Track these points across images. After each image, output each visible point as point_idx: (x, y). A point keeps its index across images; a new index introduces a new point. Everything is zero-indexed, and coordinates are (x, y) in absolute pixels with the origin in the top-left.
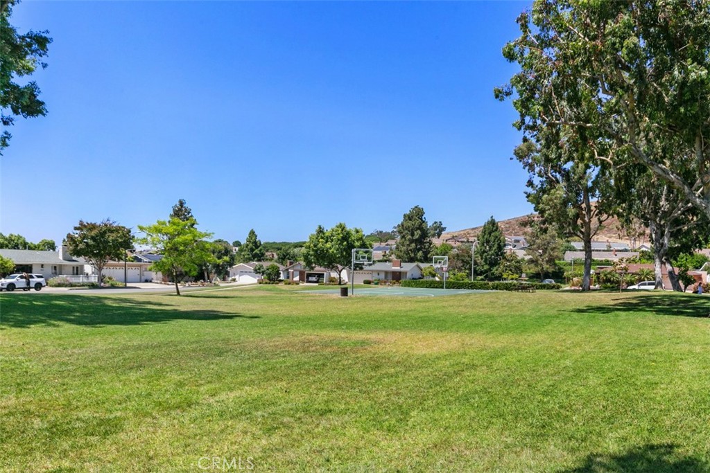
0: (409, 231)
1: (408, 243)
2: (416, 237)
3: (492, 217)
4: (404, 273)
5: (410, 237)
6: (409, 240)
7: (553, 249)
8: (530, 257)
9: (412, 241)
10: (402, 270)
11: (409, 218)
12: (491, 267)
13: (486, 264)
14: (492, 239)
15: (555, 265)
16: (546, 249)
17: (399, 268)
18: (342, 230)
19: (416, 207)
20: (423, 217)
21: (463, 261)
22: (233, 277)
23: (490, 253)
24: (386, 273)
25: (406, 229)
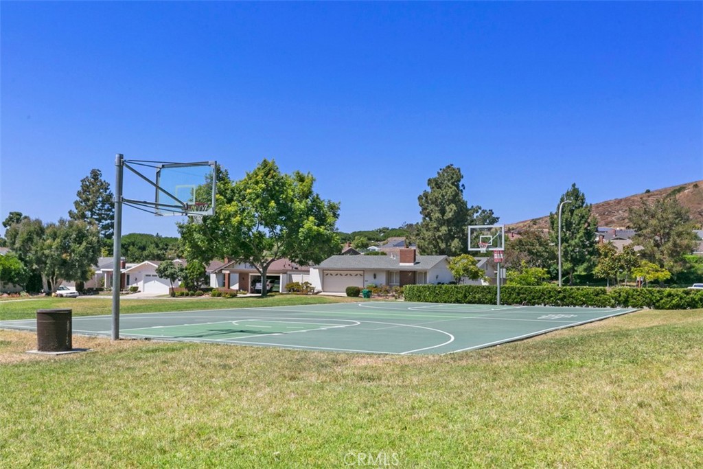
0: (437, 206)
1: (435, 225)
2: (449, 215)
3: (574, 185)
4: (421, 273)
5: (438, 215)
6: (438, 220)
7: (679, 235)
8: (641, 248)
9: (441, 222)
10: (418, 267)
11: (436, 184)
12: (575, 265)
13: (567, 260)
14: (575, 219)
15: (684, 261)
16: (668, 234)
17: (412, 264)
18: (267, 175)
19: (449, 167)
20: (460, 184)
21: (530, 252)
22: (135, 285)
23: (573, 243)
24: (389, 273)
25: (432, 203)
